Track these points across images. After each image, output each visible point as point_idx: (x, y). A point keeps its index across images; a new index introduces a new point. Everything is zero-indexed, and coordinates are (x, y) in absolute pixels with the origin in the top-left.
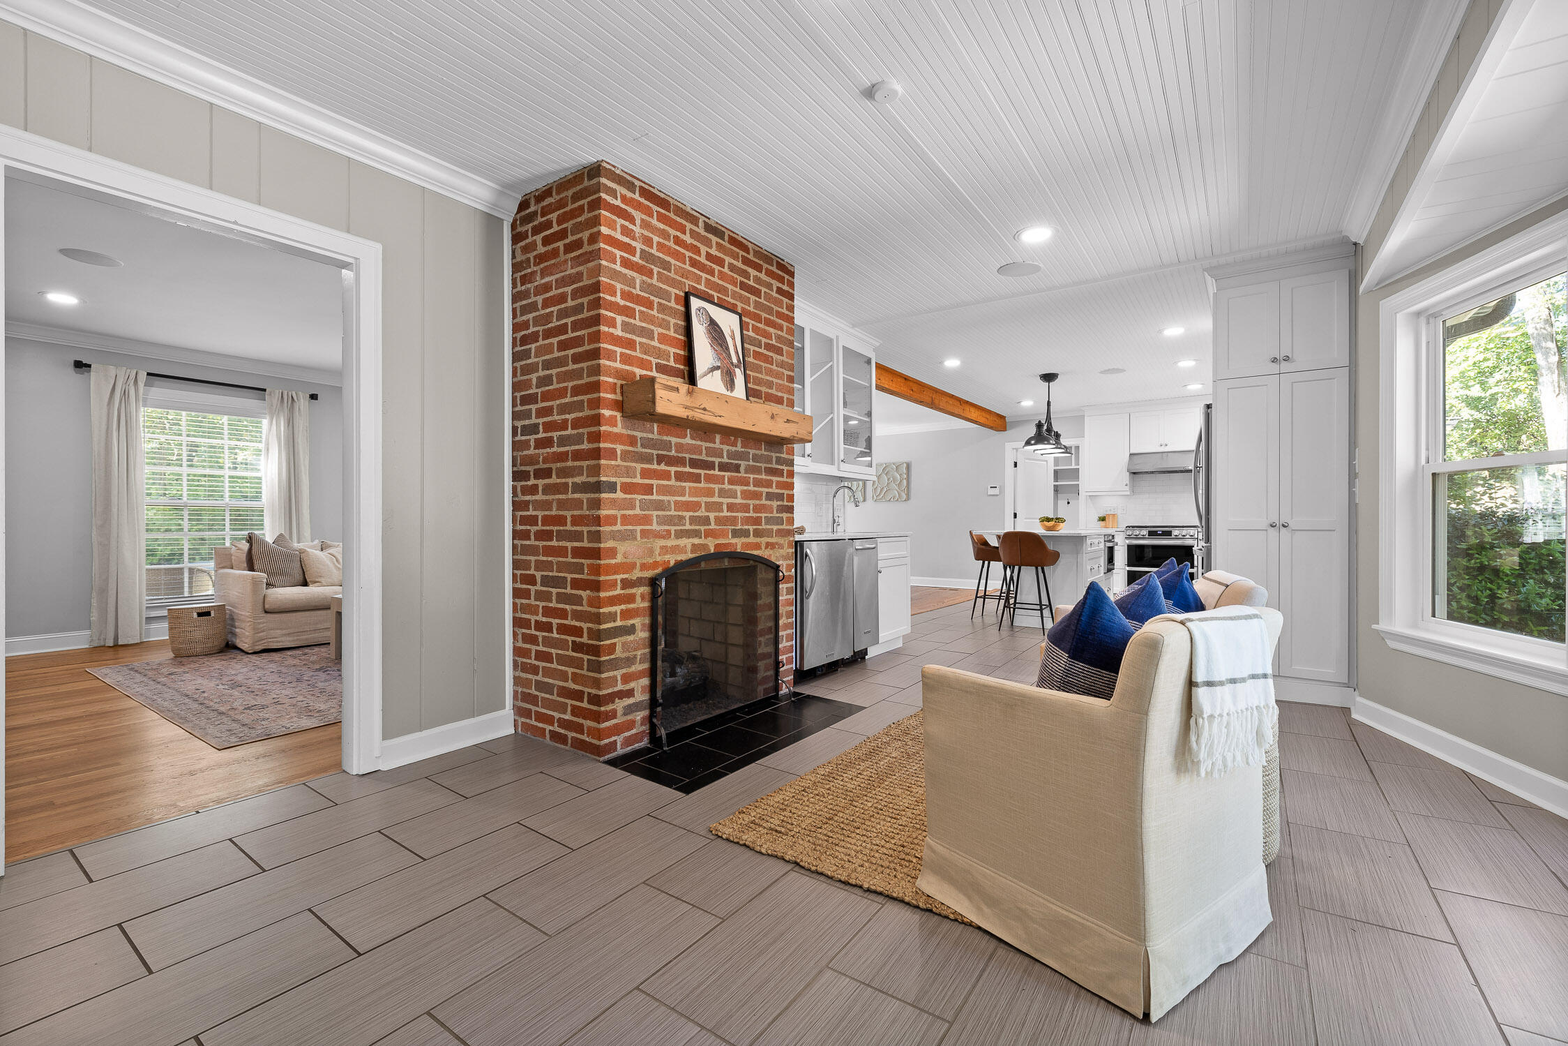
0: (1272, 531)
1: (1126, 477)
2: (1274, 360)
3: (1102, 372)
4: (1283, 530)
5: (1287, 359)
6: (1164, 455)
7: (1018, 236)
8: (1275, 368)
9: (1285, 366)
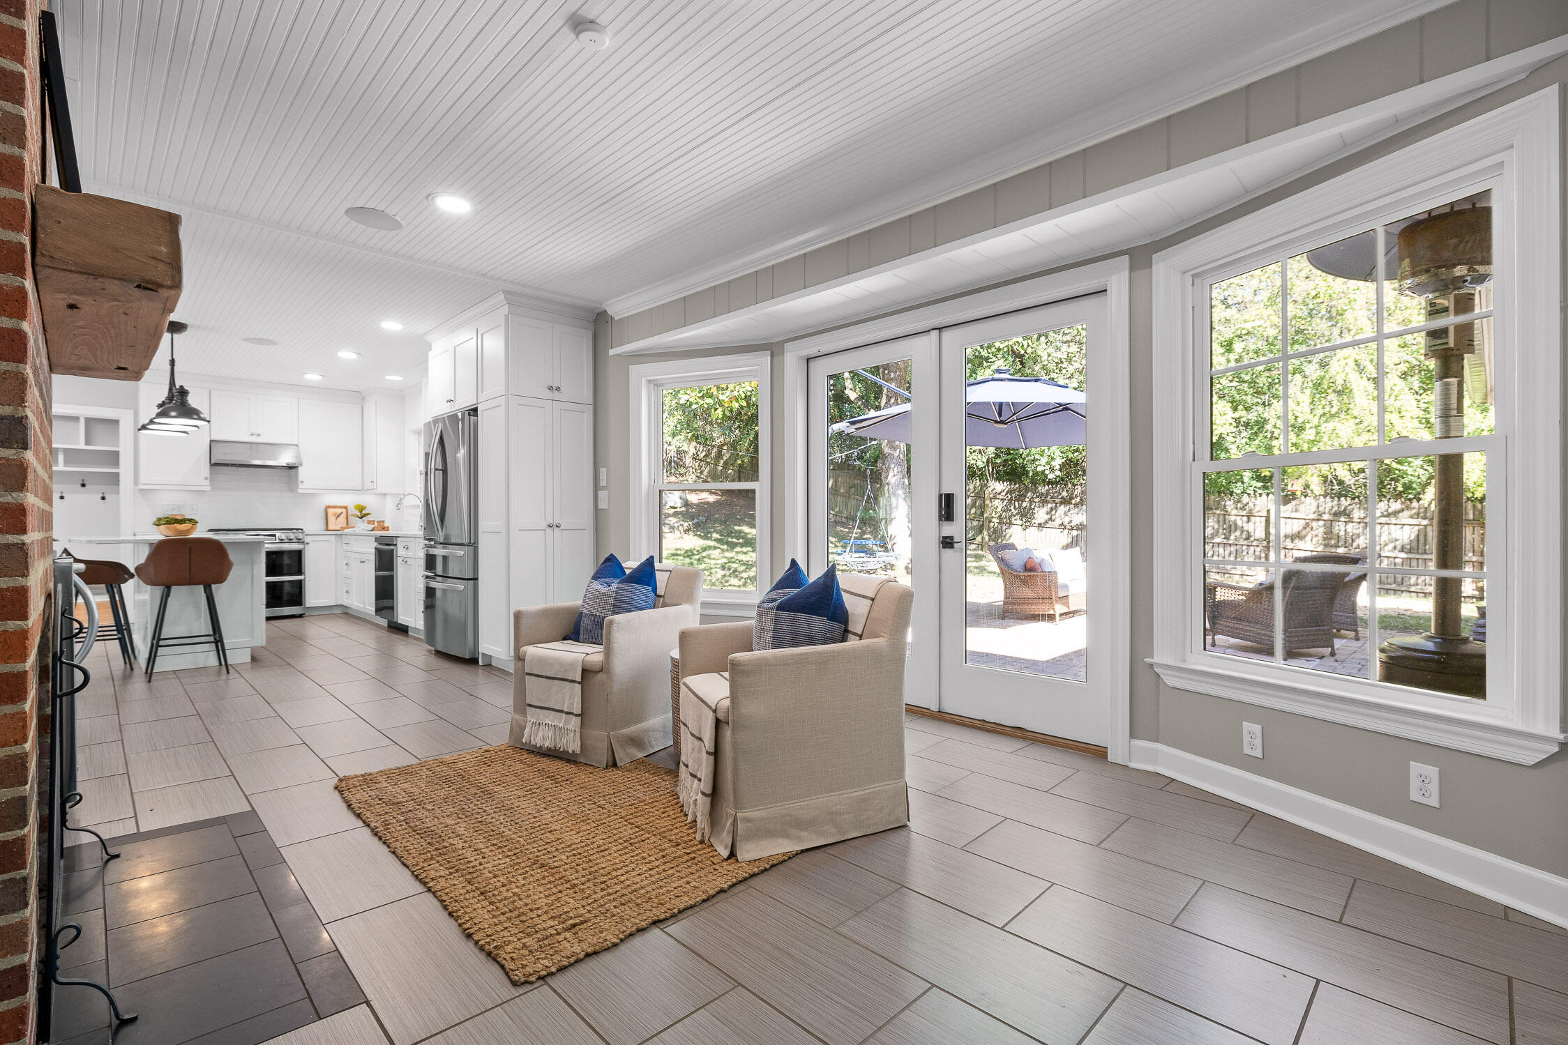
0: (549, 530)
1: (205, 469)
2: (551, 388)
3: (245, 340)
4: (556, 529)
5: (558, 389)
6: (254, 446)
7: (433, 198)
8: (549, 394)
9: (556, 395)
